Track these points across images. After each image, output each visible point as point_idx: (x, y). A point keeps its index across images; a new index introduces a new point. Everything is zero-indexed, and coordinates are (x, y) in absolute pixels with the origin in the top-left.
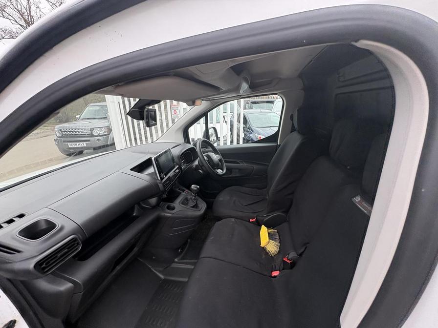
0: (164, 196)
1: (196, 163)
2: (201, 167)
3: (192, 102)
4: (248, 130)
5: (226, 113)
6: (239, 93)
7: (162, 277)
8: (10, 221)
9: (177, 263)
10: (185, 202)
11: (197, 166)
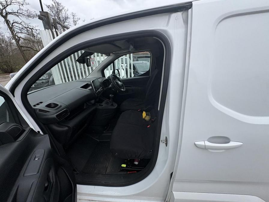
0: (97, 100)
1: (111, 86)
2: (113, 88)
3: (108, 54)
4: (136, 73)
5: (123, 64)
6: (129, 50)
7: (98, 141)
8: (38, 104)
9: (105, 133)
10: (107, 103)
11: (111, 87)
